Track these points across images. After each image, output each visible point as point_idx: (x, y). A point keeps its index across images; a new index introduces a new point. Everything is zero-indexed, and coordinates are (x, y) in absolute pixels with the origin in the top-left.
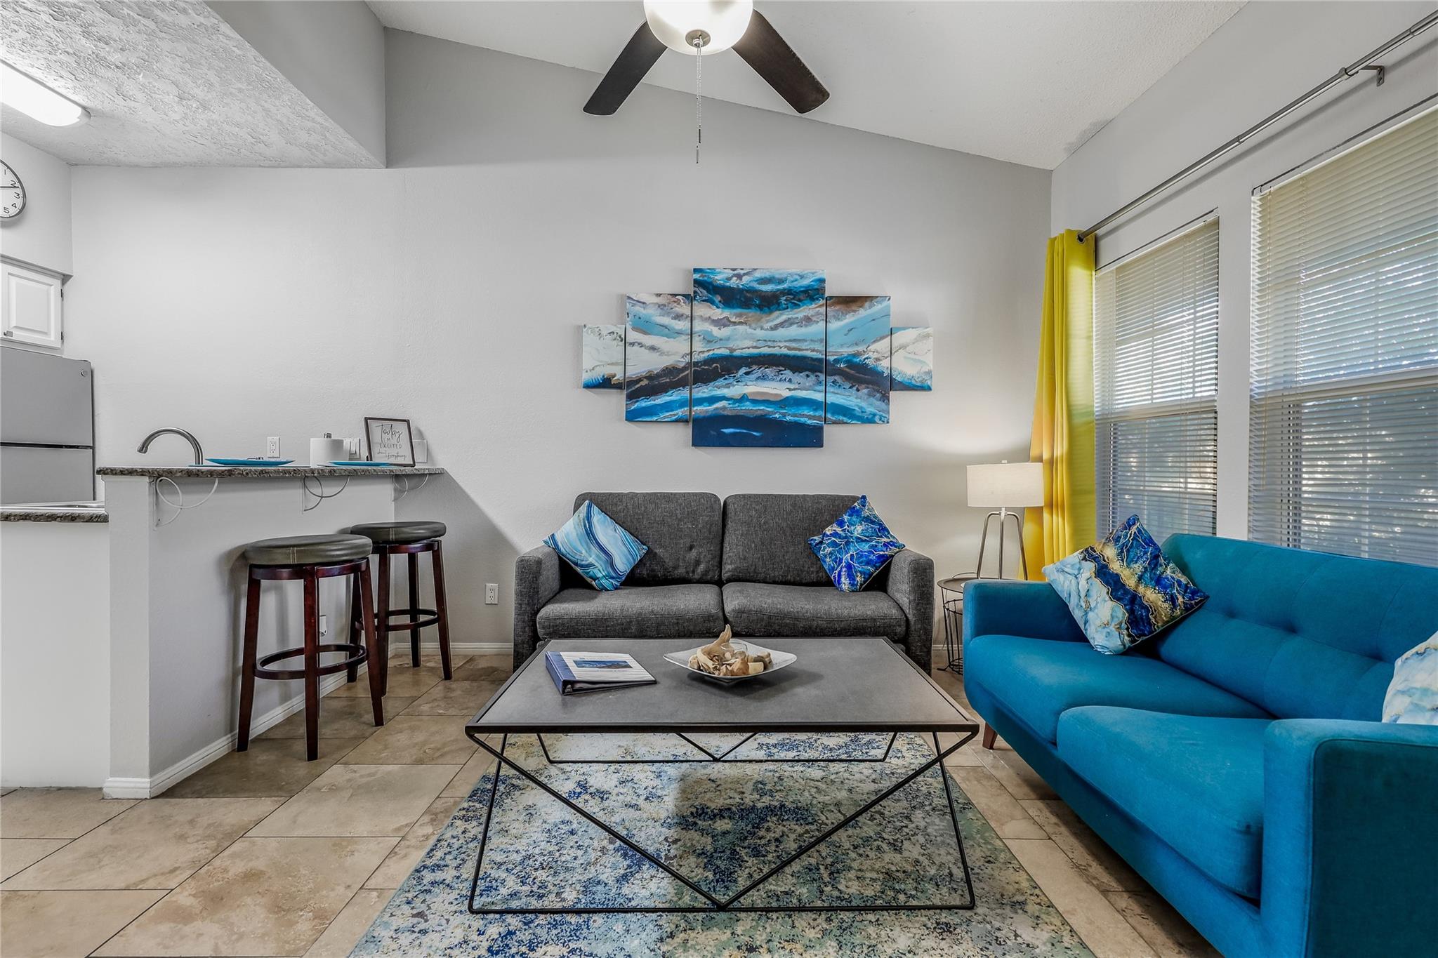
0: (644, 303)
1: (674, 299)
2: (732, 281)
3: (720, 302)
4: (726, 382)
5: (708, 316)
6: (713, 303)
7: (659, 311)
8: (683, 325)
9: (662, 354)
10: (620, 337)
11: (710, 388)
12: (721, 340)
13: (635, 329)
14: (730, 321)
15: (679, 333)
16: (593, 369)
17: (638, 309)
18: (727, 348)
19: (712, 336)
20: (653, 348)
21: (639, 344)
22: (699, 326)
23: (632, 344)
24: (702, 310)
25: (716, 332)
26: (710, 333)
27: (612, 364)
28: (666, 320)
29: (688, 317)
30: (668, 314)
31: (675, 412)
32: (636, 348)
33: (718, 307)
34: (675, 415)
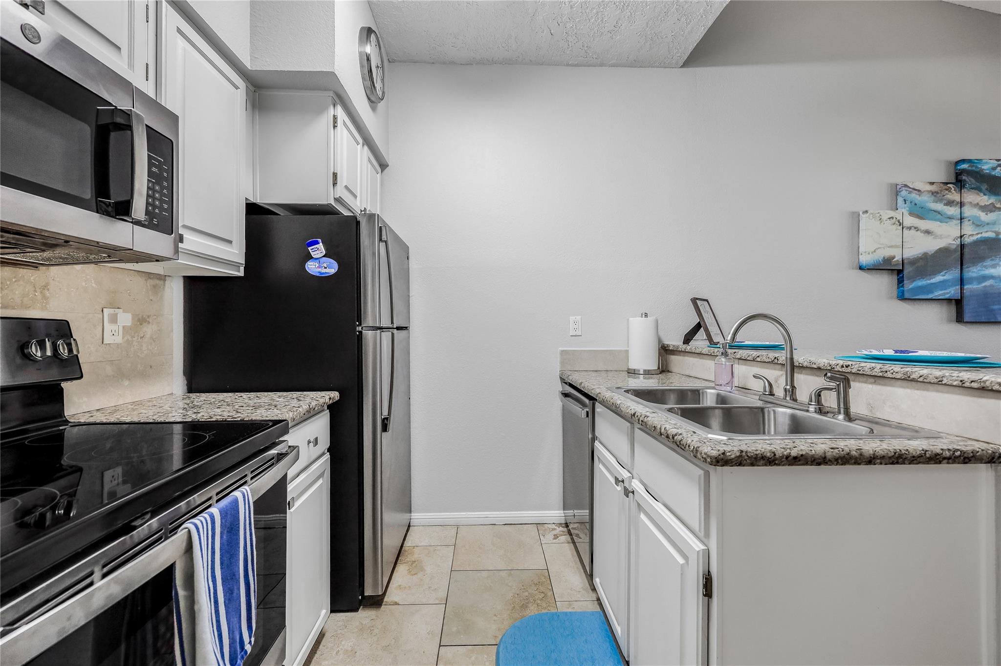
0: (919, 191)
1: (945, 187)
2: (997, 171)
3: (987, 189)
4: (993, 262)
5: (976, 202)
6: (980, 190)
7: (933, 198)
8: (953, 211)
9: (936, 237)
10: (899, 221)
11: (979, 268)
12: (988, 224)
13: (911, 214)
14: (995, 207)
15: (950, 218)
16: (875, 251)
17: (914, 196)
18: (993, 232)
19: (980, 220)
20: (928, 232)
21: (915, 228)
22: (968, 211)
23: (910, 228)
24: (970, 197)
25: (983, 216)
26: (978, 218)
27: (891, 247)
28: (939, 207)
29: (958, 203)
30: (941, 201)
31: (948, 291)
32: (913, 232)
33: (985, 194)
34: (948, 293)
